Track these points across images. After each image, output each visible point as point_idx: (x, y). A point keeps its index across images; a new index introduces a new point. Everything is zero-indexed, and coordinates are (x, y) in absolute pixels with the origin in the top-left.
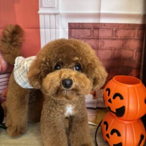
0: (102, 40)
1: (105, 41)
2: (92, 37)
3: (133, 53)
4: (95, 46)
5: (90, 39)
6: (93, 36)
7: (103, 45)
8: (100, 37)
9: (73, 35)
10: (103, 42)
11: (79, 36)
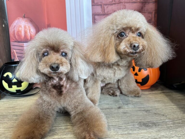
1: (126, 4)
2: (113, 2)
3: (152, 16)
5: (112, 4)
8: (121, 1)
9: (96, 2)
10: (125, 5)
11: (102, 3)
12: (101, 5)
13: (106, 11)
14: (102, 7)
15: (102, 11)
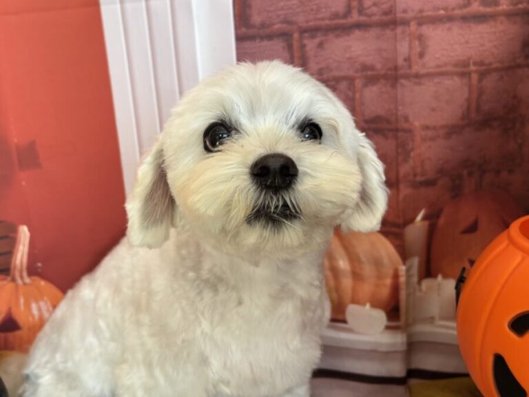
0: (413, 26)
1: (427, 30)
2: (355, 17)
4: (379, 66)
5: (346, 29)
6: (361, 12)
7: (421, 55)
8: (399, 15)
10: (420, 38)
11: (289, 23)
12: (285, 36)
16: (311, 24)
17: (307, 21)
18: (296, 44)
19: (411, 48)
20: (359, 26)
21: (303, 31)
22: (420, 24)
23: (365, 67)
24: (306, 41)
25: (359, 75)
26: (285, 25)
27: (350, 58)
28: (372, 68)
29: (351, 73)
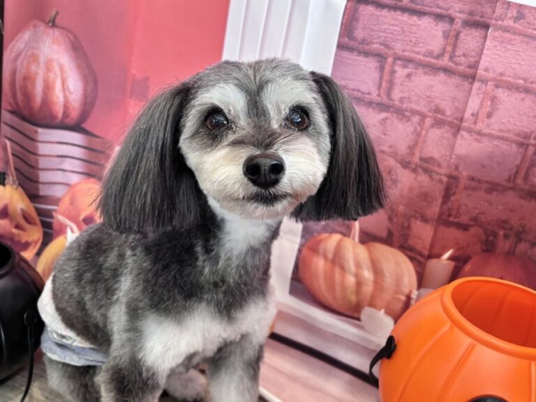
0: (490, 85)
1: (502, 94)
2: (445, 61)
4: (448, 112)
5: (434, 69)
6: (451, 58)
9: (360, 33)
10: (493, 99)
11: (387, 46)
12: (381, 57)
13: (397, 94)
14: (382, 69)
15: (380, 86)
16: (407, 54)
17: (403, 51)
18: (387, 68)
19: (481, 105)
20: (446, 70)
21: (397, 58)
22: (497, 87)
23: (438, 110)
24: (397, 68)
25: (430, 114)
26: (382, 47)
27: (429, 97)
28: (443, 112)
29: (425, 111)
